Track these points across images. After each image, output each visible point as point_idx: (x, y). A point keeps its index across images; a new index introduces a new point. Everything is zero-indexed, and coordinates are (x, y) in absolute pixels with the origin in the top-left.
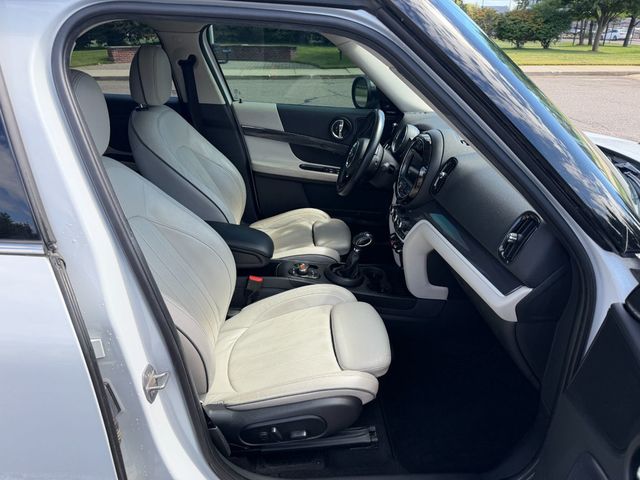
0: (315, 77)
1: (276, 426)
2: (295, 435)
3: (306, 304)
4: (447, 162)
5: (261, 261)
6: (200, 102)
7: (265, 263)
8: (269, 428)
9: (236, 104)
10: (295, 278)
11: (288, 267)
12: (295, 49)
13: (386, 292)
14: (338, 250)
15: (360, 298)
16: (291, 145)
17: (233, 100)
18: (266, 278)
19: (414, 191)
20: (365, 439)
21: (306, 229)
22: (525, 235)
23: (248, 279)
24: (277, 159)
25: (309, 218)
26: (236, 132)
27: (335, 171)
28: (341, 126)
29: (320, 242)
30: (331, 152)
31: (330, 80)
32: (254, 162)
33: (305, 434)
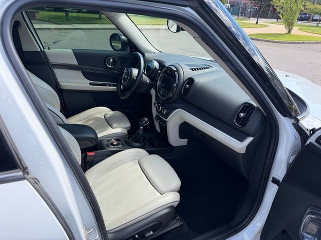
0: (55, 29)
1: (137, 234)
2: (148, 235)
3: (123, 162)
4: (187, 79)
5: (92, 142)
6: (24, 50)
7: (94, 143)
8: (134, 236)
9: (46, 50)
10: (112, 148)
11: (105, 143)
12: (38, 13)
13: (157, 147)
14: (126, 128)
15: (150, 153)
16: (82, 72)
17: (44, 48)
18: (96, 152)
19: (171, 95)
20: (177, 225)
21: (102, 119)
22: (247, 114)
23: (87, 154)
24: (75, 81)
25: (100, 112)
26: (48, 67)
27: (114, 85)
28: (112, 60)
29: (115, 125)
30: (101, 74)
31: (64, 31)
32: (61, 83)
33: (152, 233)
